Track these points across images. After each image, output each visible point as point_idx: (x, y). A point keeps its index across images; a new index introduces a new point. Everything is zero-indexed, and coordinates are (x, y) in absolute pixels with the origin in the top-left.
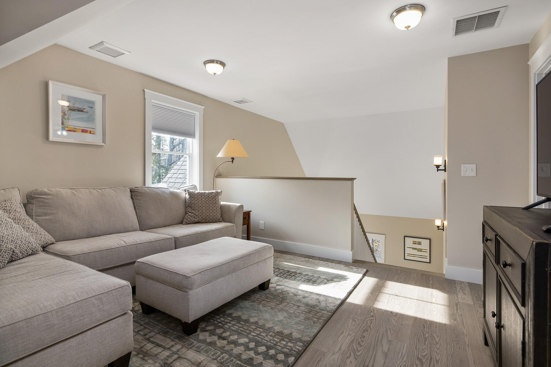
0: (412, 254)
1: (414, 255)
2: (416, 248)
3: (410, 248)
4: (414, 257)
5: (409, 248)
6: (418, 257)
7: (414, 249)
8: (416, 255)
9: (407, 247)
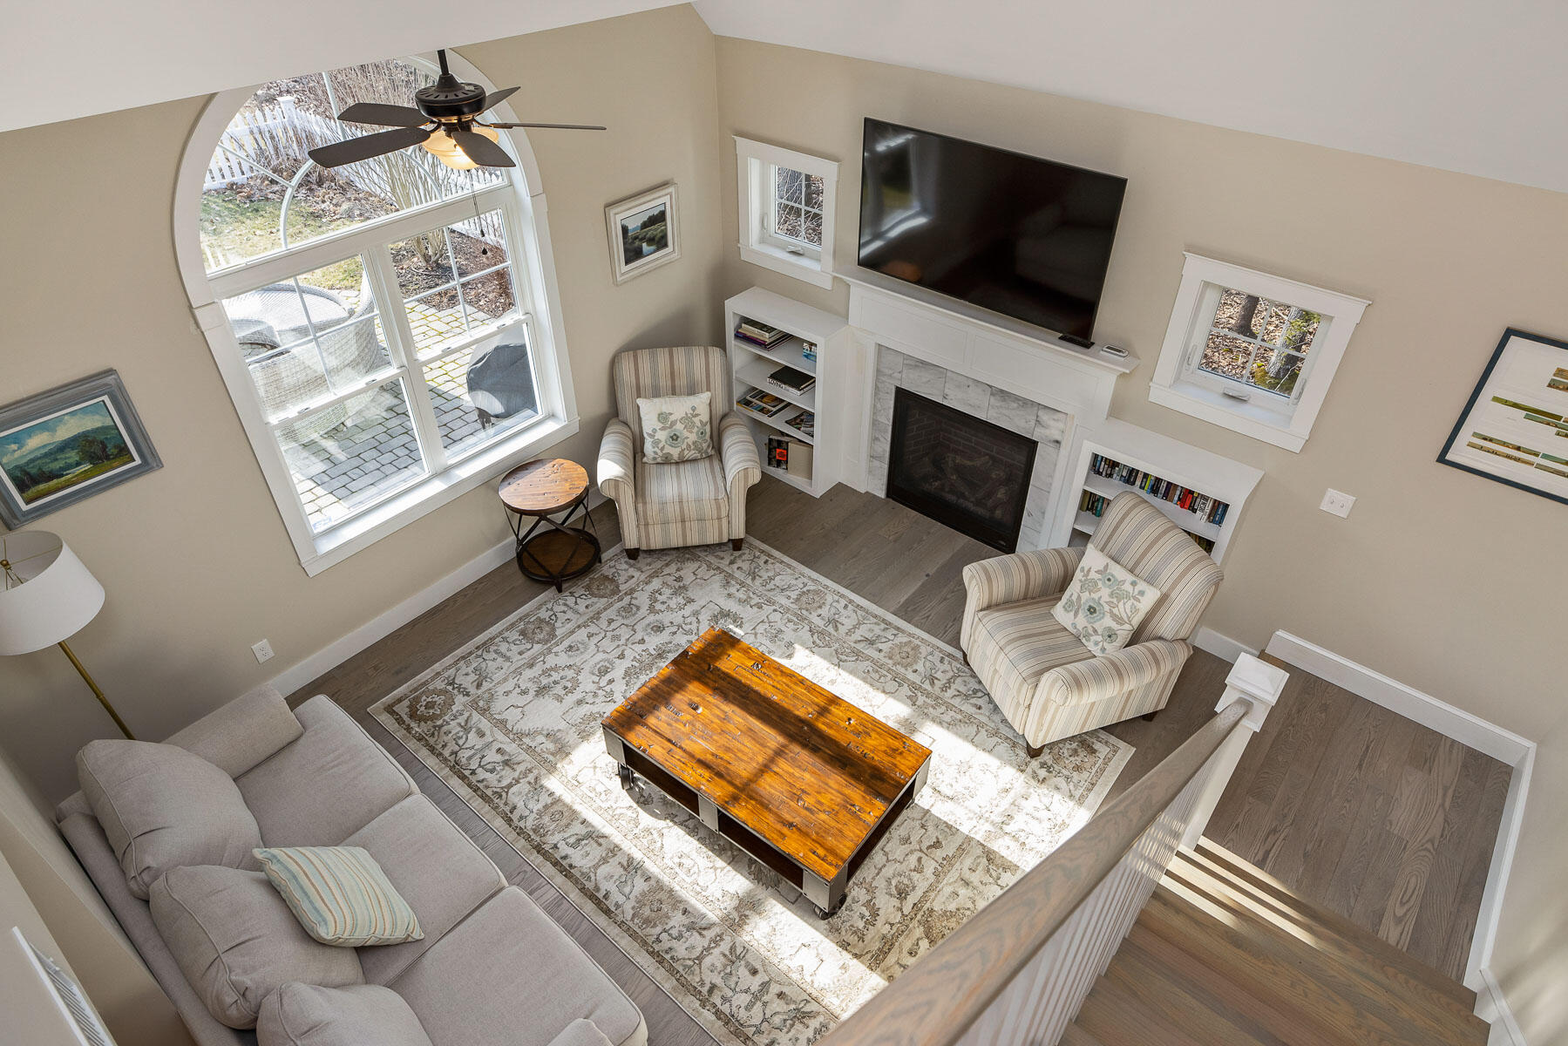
0: (1504, 444)
1: (1518, 449)
2: (1559, 418)
3: (1516, 405)
4: (1518, 460)
5: (1506, 403)
6: (1539, 467)
7: (1535, 414)
8: (1536, 454)
9: (1496, 399)
